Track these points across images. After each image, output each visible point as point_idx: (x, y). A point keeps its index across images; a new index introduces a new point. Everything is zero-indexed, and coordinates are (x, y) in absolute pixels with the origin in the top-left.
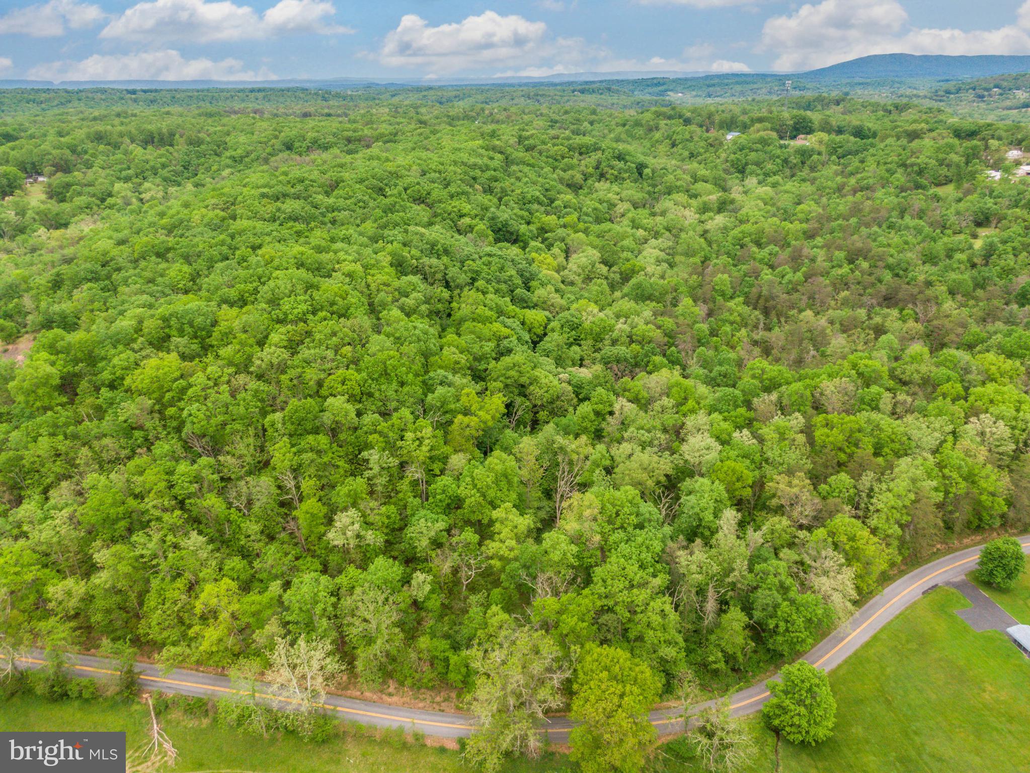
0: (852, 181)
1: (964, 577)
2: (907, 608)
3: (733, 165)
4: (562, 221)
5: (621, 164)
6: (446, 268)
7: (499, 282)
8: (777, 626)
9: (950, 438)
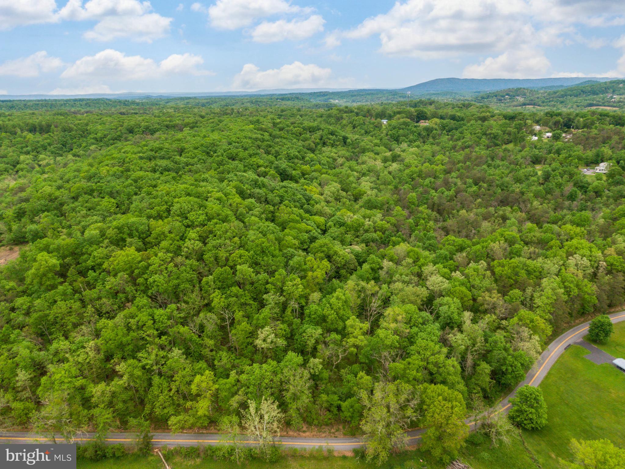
0: (460, 143)
1: (581, 339)
2: (560, 357)
3: (391, 137)
4: (313, 168)
5: (334, 137)
6: (266, 195)
7: (294, 201)
8: (507, 370)
9: (563, 267)
